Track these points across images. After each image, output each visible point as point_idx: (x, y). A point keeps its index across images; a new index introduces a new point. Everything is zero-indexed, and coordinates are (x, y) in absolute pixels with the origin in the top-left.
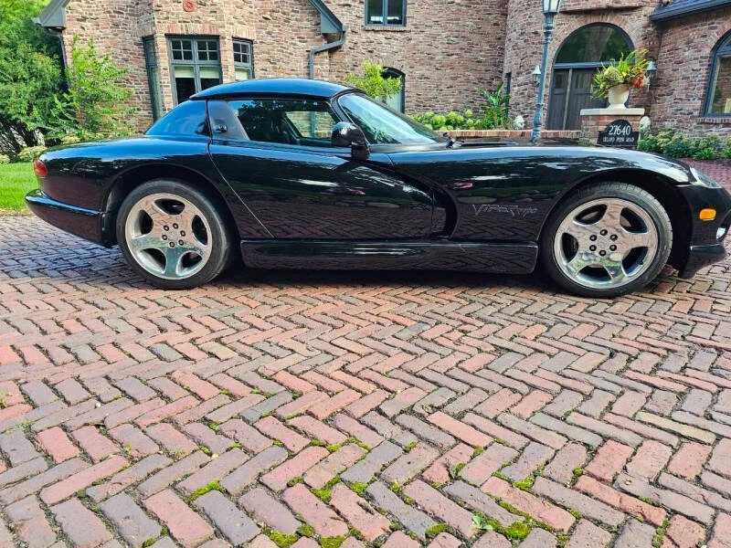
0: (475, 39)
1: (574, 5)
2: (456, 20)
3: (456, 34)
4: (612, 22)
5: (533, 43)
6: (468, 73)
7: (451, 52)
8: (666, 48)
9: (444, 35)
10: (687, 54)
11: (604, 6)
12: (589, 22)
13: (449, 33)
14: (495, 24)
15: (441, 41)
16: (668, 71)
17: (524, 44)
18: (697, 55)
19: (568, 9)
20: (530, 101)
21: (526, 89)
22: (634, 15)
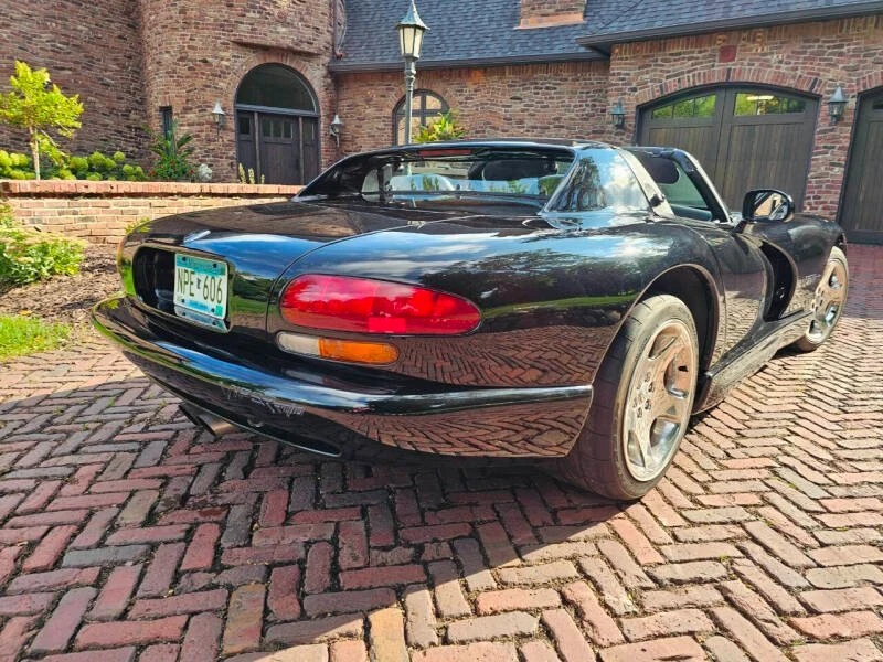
0: (96, 52)
1: (251, 37)
2: (60, 18)
3: (64, 40)
4: (293, 66)
5: (203, 74)
6: (93, 99)
7: (60, 63)
8: (345, 103)
9: (45, 37)
10: (368, 111)
11: (285, 47)
12: (268, 61)
13: (53, 36)
14: (120, 37)
15: (40, 45)
16: (351, 127)
17: (188, 73)
18: (378, 114)
19: (245, 40)
20: (211, 147)
21: (202, 131)
22: (314, 62)
